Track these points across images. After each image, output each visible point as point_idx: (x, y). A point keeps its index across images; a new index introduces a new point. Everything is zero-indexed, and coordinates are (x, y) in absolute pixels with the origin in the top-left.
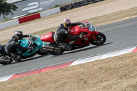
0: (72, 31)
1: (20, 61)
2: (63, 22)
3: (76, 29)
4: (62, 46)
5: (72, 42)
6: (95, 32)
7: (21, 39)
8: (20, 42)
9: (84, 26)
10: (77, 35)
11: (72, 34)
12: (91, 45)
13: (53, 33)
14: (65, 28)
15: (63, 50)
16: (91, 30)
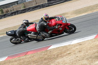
9: (59, 19)
10: (54, 26)
13: (36, 25)
16: (64, 22)
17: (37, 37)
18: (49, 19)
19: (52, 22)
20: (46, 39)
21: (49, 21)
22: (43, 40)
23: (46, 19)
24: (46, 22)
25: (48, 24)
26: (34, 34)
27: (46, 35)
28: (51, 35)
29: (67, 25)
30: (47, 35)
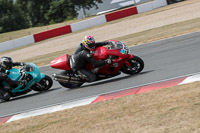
0: (96, 54)
1: (7, 100)
3: (103, 51)
4: (81, 75)
5: (97, 69)
6: (129, 56)
7: (10, 68)
8: (8, 73)
9: (113, 46)
11: (97, 58)
12: (123, 75)
13: (69, 57)
15: (82, 81)
22: (79, 86)
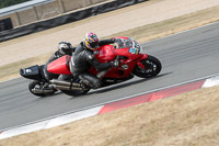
2: (84, 40)
10: (109, 61)
14: (88, 50)
16: (133, 51)
17: (71, 86)
18: (98, 45)
19: (104, 52)
20: (91, 91)
21: (99, 50)
23: (93, 45)
24: (92, 52)
25: (97, 56)
26: (66, 80)
27: (91, 83)
28: (103, 82)
29: (139, 58)
30: (95, 81)
